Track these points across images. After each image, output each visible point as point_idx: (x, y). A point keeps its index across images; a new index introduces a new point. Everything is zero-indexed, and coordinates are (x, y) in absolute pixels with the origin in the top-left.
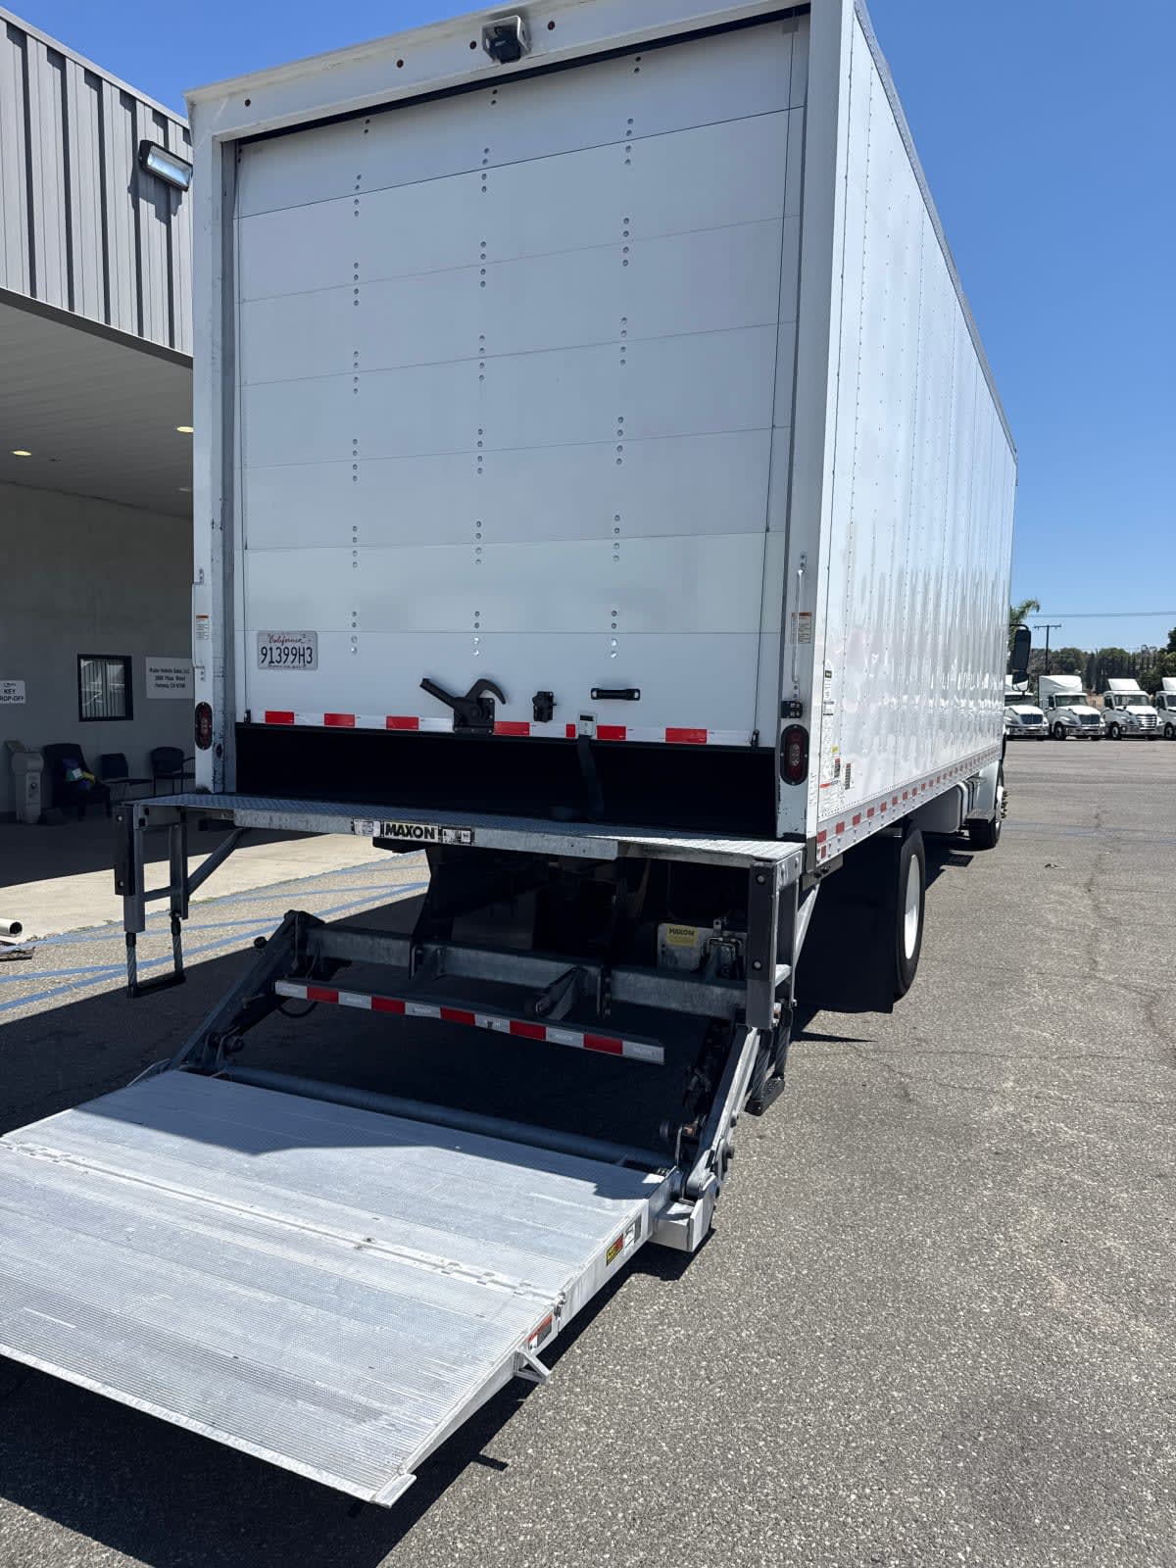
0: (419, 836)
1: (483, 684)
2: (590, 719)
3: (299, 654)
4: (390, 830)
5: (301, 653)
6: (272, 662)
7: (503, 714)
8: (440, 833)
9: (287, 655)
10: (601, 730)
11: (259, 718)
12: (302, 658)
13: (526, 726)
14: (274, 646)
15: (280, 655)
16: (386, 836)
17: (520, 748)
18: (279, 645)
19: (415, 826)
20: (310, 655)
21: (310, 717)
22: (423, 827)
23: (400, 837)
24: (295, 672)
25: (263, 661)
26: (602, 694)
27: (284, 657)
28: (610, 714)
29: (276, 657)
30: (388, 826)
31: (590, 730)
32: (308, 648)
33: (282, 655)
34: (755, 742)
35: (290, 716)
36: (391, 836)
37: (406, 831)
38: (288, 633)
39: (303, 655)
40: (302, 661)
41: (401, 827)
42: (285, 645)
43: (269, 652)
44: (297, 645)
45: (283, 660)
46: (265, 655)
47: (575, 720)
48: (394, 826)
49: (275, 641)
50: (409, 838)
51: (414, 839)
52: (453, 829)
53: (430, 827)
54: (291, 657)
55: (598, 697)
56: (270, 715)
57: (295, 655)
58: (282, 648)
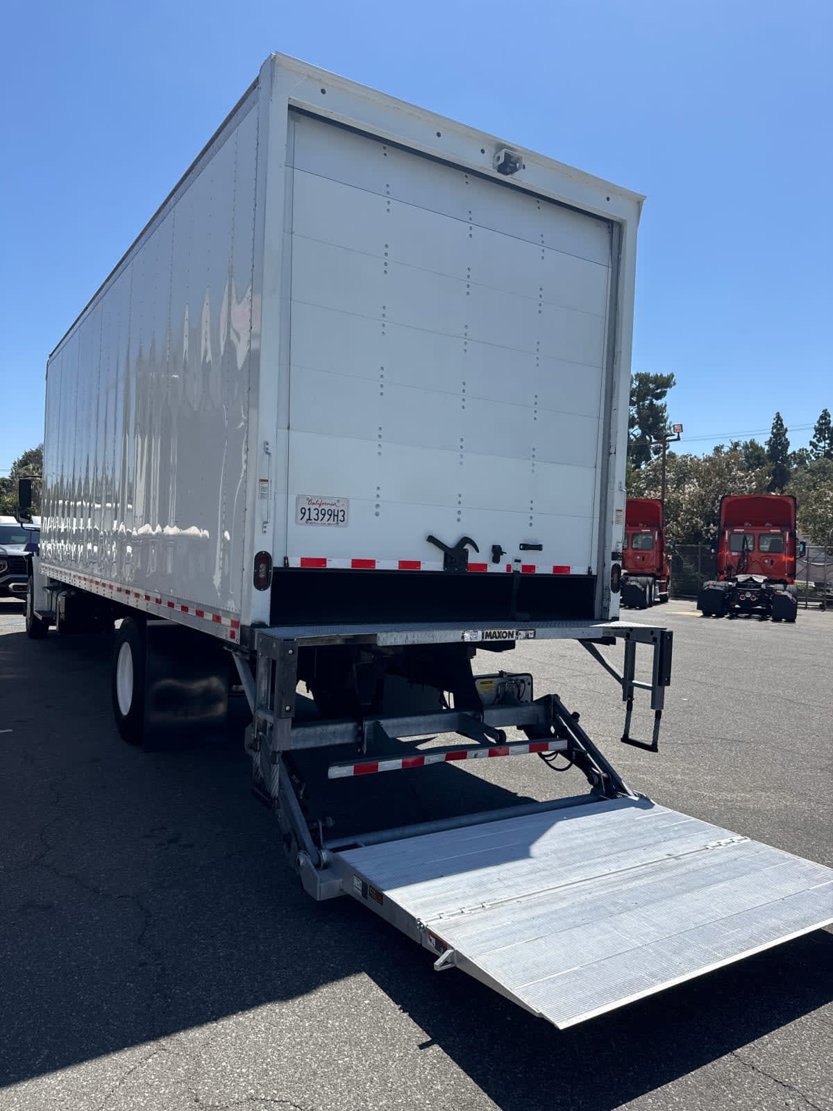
0: (505, 637)
1: (466, 540)
2: (519, 561)
3: (333, 514)
4: (488, 635)
5: (336, 514)
6: (309, 519)
7: (473, 558)
8: (517, 634)
9: (324, 515)
10: (524, 567)
11: (295, 563)
12: (336, 517)
13: (485, 566)
14: (313, 507)
15: (317, 515)
16: (485, 640)
17: (482, 579)
18: (317, 507)
19: (503, 631)
20: (343, 516)
21: (339, 562)
22: (507, 631)
23: (494, 639)
24: (329, 528)
25: (302, 519)
26: (525, 547)
27: (321, 516)
28: (528, 558)
29: (313, 516)
30: (487, 633)
31: (518, 567)
32: (341, 511)
33: (320, 514)
34: (589, 572)
35: (324, 561)
36: (489, 640)
37: (497, 635)
38: (325, 498)
39: (337, 516)
40: (336, 520)
41: (495, 633)
42: (322, 507)
43: (307, 512)
44: (332, 508)
45: (320, 519)
46: (304, 514)
47: (510, 562)
48: (490, 632)
49: (314, 503)
50: (499, 639)
51: (503, 639)
52: (525, 630)
53: (511, 631)
54: (327, 517)
55: (523, 549)
56: (304, 561)
57: (331, 515)
58: (320, 509)
